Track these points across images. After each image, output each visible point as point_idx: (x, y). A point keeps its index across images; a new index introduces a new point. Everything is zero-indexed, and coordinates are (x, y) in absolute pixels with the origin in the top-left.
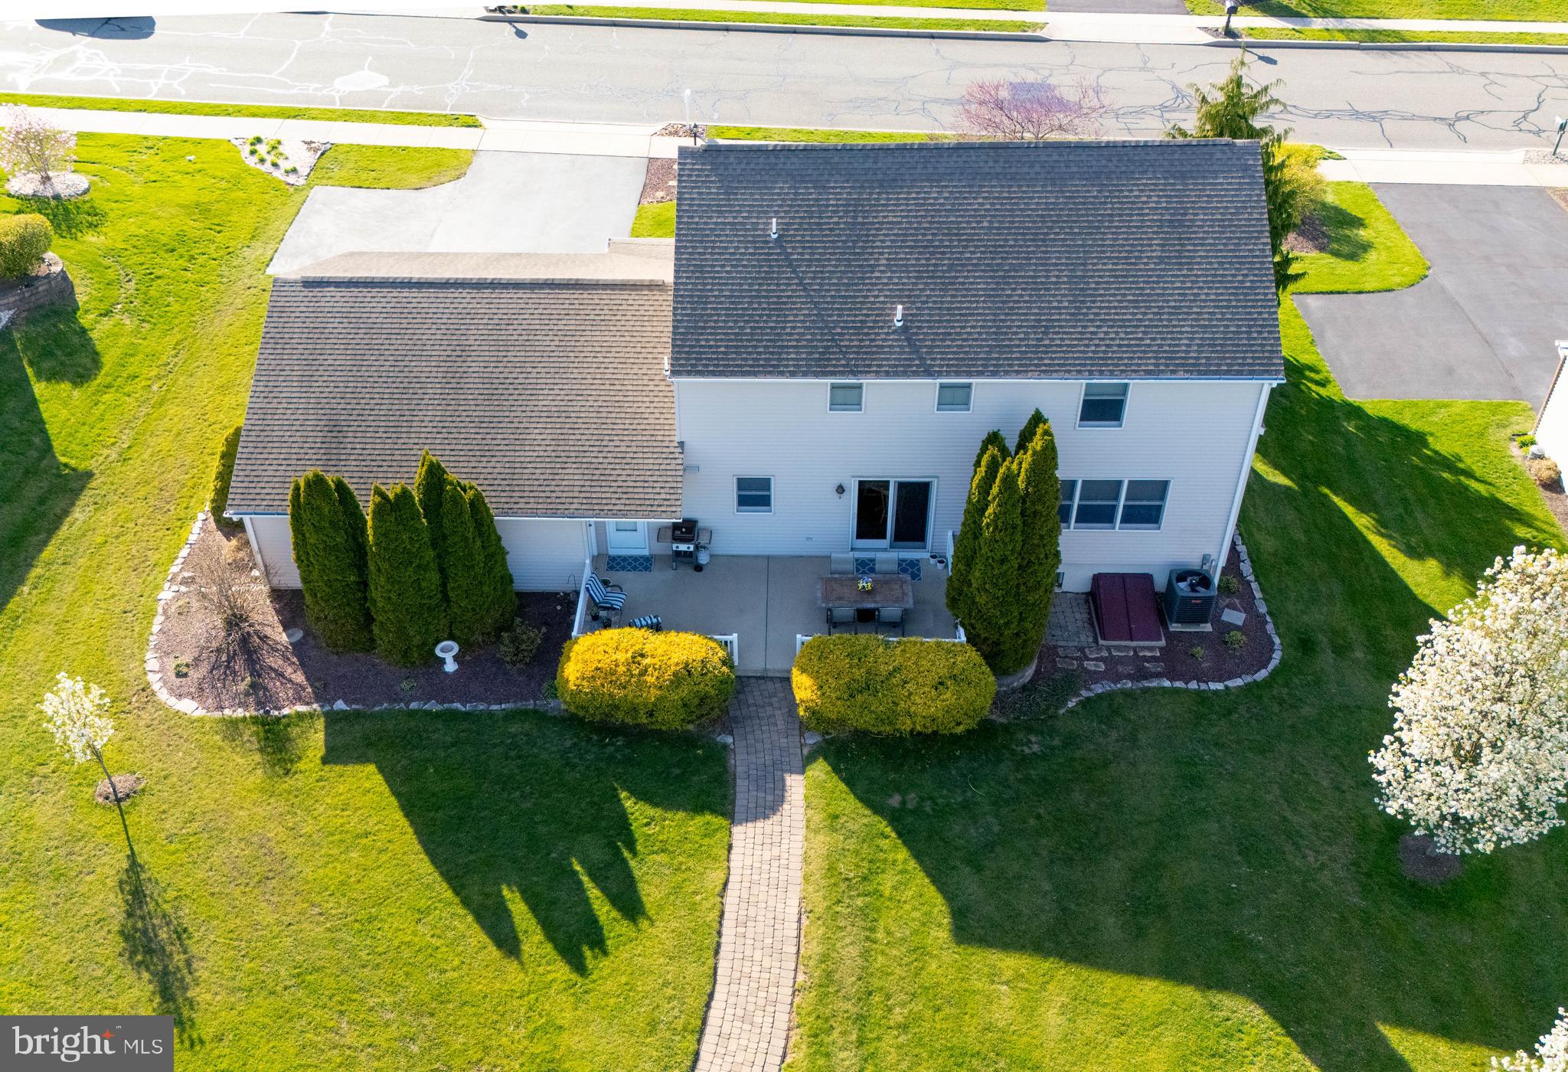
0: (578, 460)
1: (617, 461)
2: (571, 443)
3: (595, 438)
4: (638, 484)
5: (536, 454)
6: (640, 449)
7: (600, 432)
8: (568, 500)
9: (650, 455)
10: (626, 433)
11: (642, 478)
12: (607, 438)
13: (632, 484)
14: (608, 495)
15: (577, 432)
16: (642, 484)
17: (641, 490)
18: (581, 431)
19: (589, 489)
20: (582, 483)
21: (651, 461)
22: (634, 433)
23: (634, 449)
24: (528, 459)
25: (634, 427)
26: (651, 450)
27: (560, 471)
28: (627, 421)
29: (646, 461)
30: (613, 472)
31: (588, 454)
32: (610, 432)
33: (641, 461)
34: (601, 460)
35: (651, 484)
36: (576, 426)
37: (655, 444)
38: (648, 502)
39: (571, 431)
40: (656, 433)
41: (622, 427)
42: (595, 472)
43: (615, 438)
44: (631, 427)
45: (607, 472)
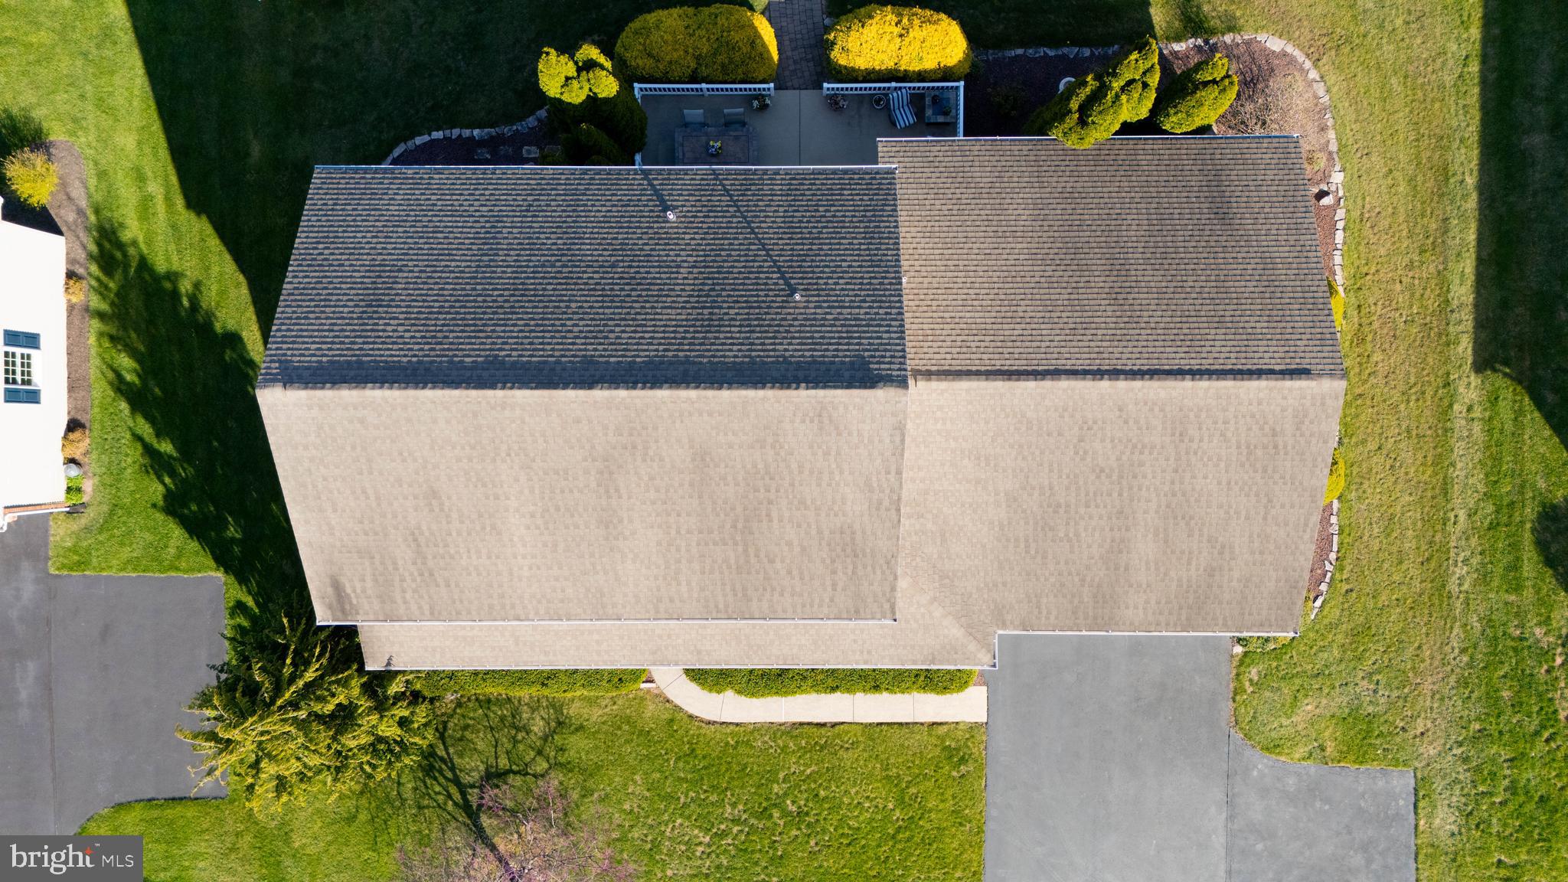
0: (979, 190)
1: (942, 191)
2: (989, 207)
3: (967, 212)
4: (920, 170)
5: (1021, 195)
6: (921, 202)
7: (962, 218)
8: (983, 153)
9: (912, 197)
10: (937, 218)
11: (917, 175)
12: (955, 212)
13: (926, 170)
14: (947, 159)
15: (985, 217)
16: (916, 170)
17: (917, 165)
18: (980, 218)
19: (966, 164)
20: (972, 169)
21: (910, 191)
22: (929, 218)
23: (927, 202)
24: (1027, 190)
25: (930, 224)
26: (911, 202)
27: (995, 180)
28: (937, 229)
29: (915, 191)
30: (945, 180)
31: (971, 196)
32: (953, 218)
33: (920, 191)
34: (958, 191)
35: (908, 170)
36: (986, 223)
37: (908, 207)
38: (910, 154)
39: (990, 218)
40: (908, 218)
41: (941, 224)
42: (961, 180)
43: (946, 213)
44: (933, 223)
45: (950, 180)
